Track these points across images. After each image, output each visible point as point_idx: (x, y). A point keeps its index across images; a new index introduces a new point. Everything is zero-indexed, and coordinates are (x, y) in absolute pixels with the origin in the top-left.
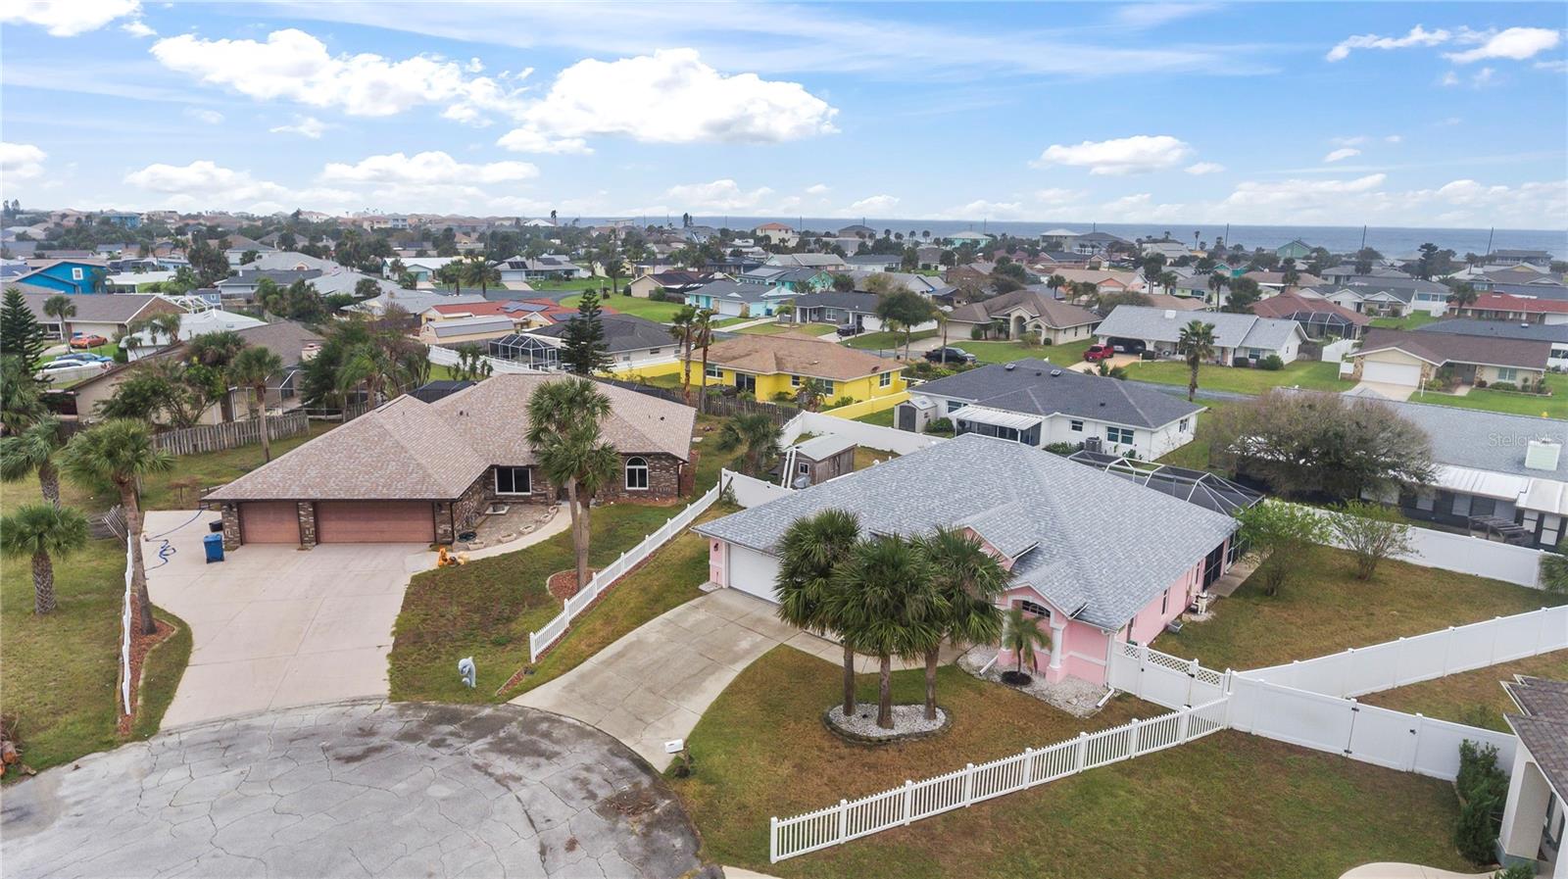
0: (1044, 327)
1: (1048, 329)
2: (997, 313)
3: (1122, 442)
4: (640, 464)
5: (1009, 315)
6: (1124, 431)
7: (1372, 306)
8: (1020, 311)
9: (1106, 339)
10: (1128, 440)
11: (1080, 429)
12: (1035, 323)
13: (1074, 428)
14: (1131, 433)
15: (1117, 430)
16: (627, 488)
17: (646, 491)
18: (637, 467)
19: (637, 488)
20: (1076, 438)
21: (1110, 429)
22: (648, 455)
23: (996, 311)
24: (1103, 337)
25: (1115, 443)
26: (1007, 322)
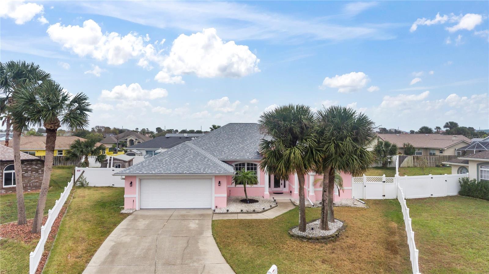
5: (127, 139)
16: (5, 187)
18: (12, 171)
23: (120, 139)
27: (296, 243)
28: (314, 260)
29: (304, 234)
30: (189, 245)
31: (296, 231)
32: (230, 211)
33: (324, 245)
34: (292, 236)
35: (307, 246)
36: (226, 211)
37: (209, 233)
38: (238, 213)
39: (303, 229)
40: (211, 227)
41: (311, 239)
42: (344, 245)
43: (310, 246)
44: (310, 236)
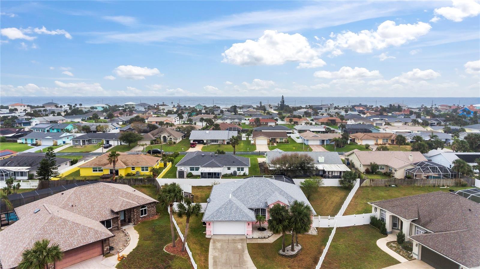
0: (173, 139)
1: (174, 139)
2: (156, 135)
3: (241, 171)
4: (144, 208)
5: (161, 136)
6: (241, 168)
7: (234, 123)
8: (164, 135)
9: (193, 141)
10: (242, 170)
11: (230, 169)
12: (170, 138)
13: (228, 169)
14: (243, 168)
15: (240, 168)
16: (141, 216)
17: (147, 216)
18: (143, 209)
19: (144, 216)
20: (229, 172)
21: (238, 168)
22: (147, 204)
23: (155, 135)
24: (192, 140)
25: (239, 171)
26: (160, 138)
27: (280, 258)
28: (286, 266)
29: (284, 253)
30: (241, 258)
31: (281, 252)
32: (254, 238)
33: (290, 259)
34: (279, 254)
35: (285, 259)
36: (252, 238)
37: (246, 252)
38: (257, 238)
39: (284, 251)
40: (247, 248)
41: (286, 256)
42: (298, 259)
43: (285, 260)
44: (286, 254)
